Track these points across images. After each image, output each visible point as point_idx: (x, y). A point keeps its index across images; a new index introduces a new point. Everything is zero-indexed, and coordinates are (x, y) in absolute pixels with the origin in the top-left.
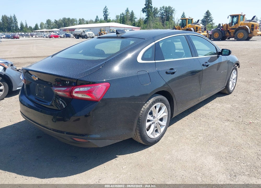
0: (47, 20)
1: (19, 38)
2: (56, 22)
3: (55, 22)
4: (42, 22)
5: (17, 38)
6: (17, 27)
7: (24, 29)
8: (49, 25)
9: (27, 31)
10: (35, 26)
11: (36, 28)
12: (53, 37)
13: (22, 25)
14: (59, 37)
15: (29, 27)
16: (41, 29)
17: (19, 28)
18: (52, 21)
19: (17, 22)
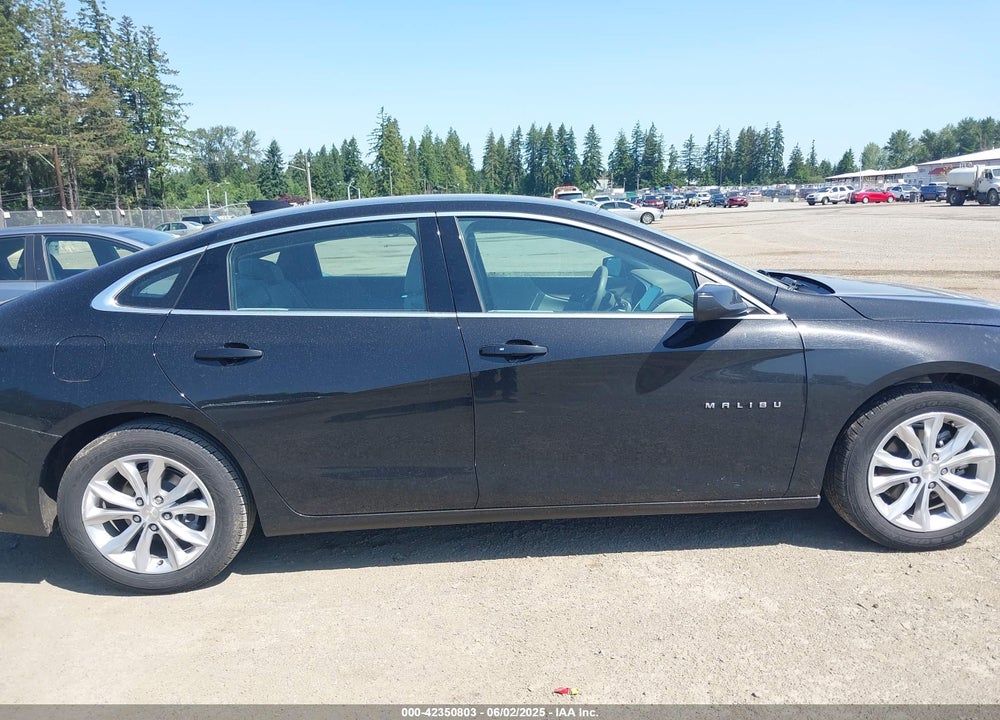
0: (895, 132)
1: (746, 206)
2: (929, 138)
3: (923, 140)
4: (872, 145)
5: (740, 206)
6: (778, 163)
7: (801, 173)
8: (896, 151)
9: (809, 178)
10: (841, 158)
11: (846, 164)
12: (866, 200)
13: (796, 157)
14: (891, 199)
15: (820, 162)
16: (864, 168)
17: (784, 169)
18: (911, 137)
19: (782, 149)
